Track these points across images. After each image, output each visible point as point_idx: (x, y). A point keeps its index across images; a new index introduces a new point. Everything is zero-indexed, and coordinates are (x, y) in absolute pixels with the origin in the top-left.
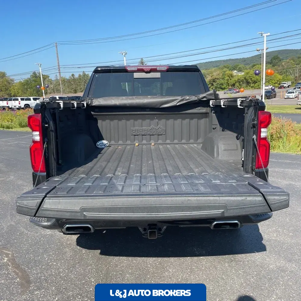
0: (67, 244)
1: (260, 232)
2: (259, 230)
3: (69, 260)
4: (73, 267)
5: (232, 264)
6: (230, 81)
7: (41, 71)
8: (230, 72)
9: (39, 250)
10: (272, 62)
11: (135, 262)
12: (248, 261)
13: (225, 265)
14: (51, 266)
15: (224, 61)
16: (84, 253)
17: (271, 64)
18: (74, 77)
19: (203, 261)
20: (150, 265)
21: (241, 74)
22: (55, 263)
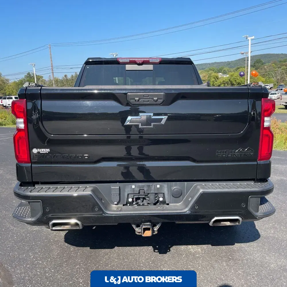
0: (54, 240)
1: (256, 228)
2: (255, 226)
3: (56, 258)
4: (60, 266)
5: (230, 263)
6: (216, 83)
7: (34, 72)
8: (216, 74)
9: (24, 247)
10: (255, 66)
11: (126, 260)
12: (247, 260)
13: (223, 264)
14: (36, 265)
15: (209, 64)
16: (72, 251)
17: (254, 67)
18: (66, 78)
19: (200, 260)
20: (143, 264)
21: (226, 76)
22: (40, 262)
